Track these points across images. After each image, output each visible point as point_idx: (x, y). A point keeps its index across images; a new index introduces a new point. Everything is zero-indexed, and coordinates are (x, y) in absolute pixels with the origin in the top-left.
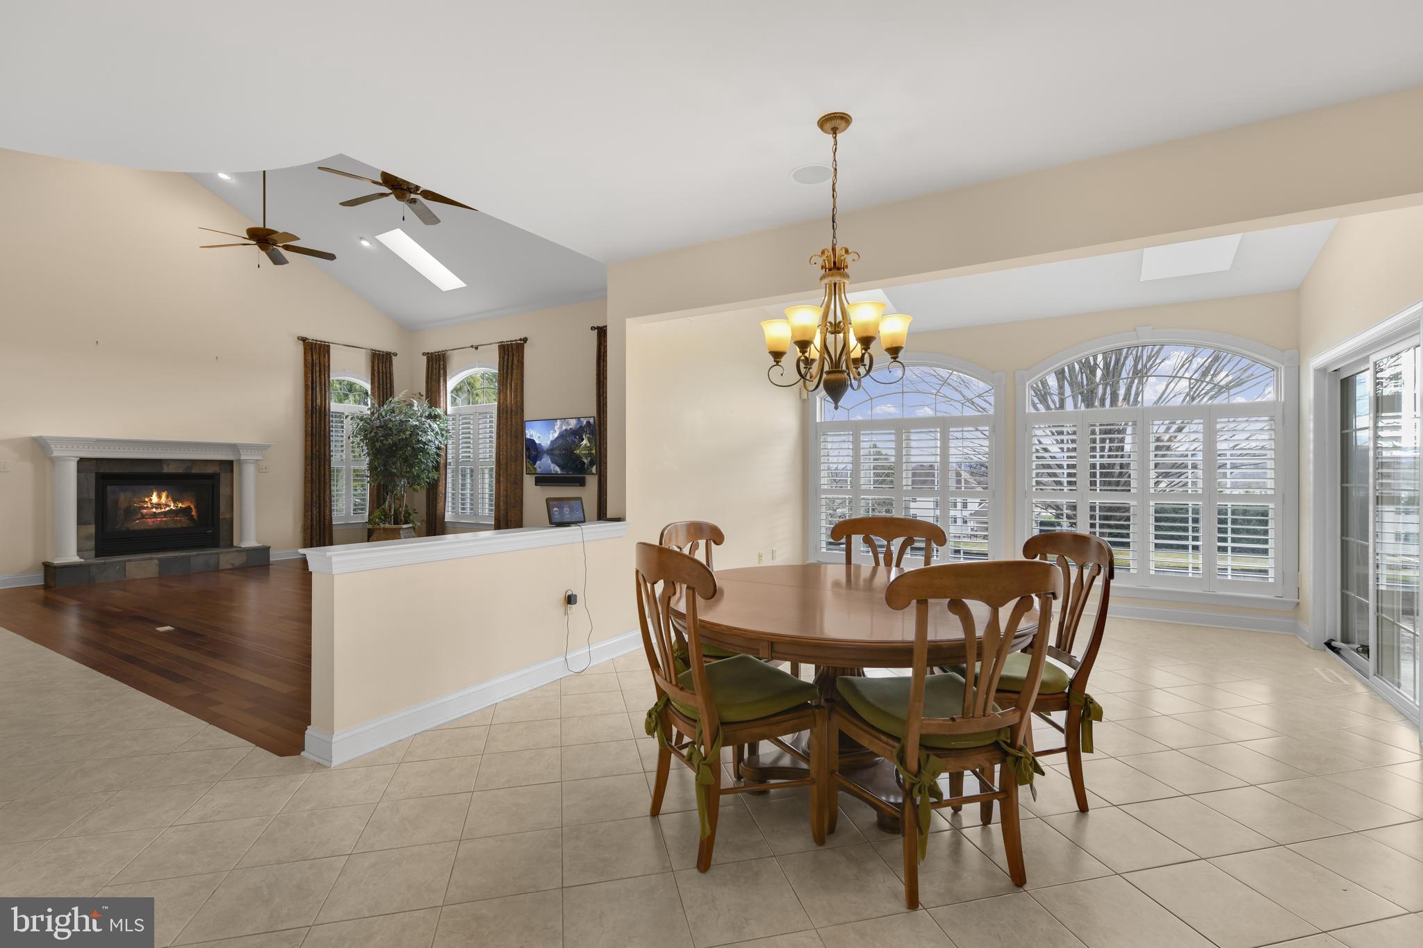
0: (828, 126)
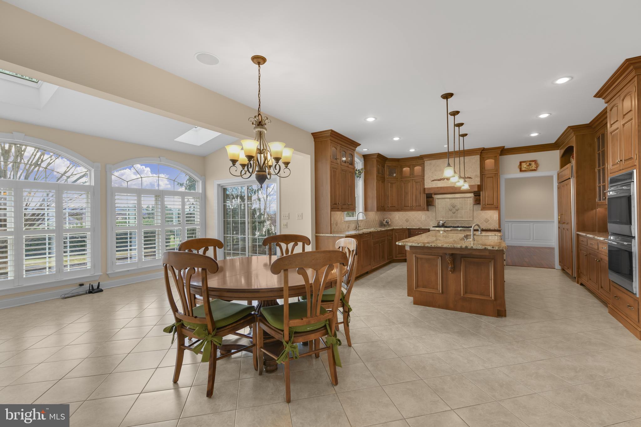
0: (255, 60)
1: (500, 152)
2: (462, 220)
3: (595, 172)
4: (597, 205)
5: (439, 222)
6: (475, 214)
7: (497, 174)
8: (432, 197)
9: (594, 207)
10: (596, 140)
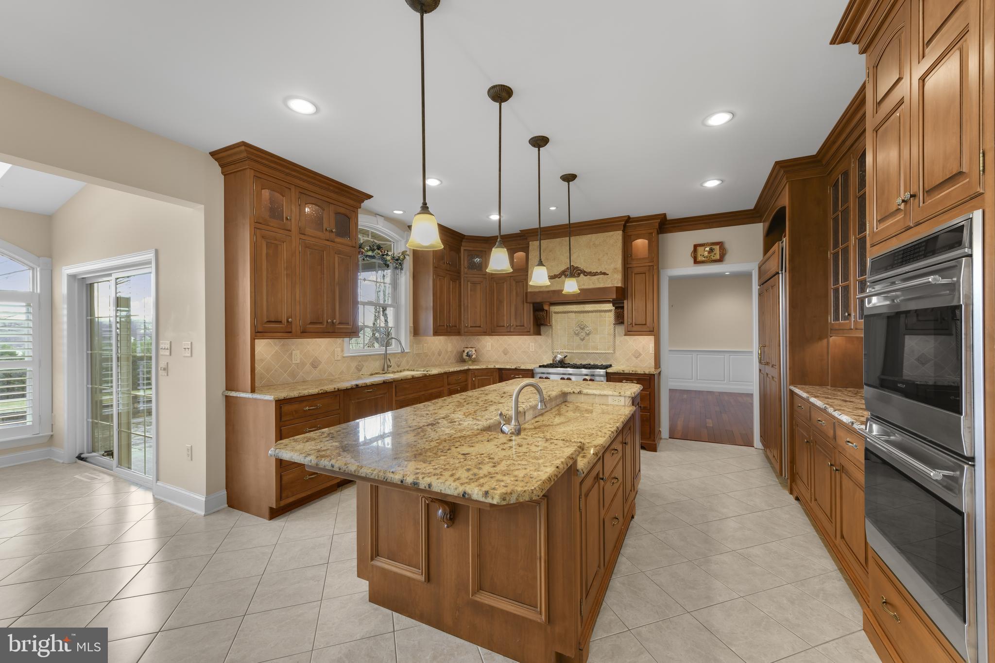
1: (657, 224)
2: (596, 353)
3: (826, 259)
4: (831, 330)
5: (555, 357)
6: (617, 342)
7: (652, 267)
8: (543, 310)
9: (824, 333)
10: (830, 191)
